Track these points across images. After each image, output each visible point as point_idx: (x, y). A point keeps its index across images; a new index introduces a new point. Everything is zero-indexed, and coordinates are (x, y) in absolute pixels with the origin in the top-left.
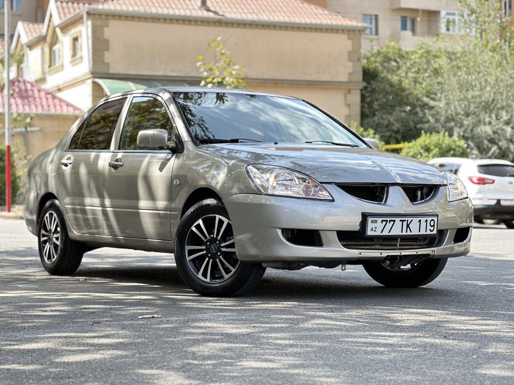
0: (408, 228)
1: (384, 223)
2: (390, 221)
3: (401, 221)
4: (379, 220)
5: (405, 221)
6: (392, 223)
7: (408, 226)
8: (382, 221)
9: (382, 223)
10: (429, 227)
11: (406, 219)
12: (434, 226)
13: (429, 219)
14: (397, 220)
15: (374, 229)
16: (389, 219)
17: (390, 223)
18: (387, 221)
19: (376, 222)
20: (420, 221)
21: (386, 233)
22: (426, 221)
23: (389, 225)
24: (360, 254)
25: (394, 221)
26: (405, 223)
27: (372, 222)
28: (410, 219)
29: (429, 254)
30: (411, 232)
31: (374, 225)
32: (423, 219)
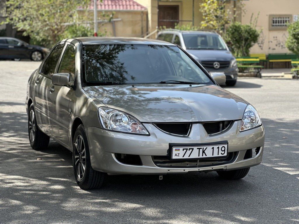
0: (204, 153)
1: (185, 150)
2: (189, 149)
3: (198, 149)
4: (181, 149)
5: (201, 148)
6: (191, 150)
7: (203, 152)
8: (183, 149)
9: (183, 150)
10: (220, 152)
11: (202, 147)
12: (224, 150)
13: (220, 146)
14: (195, 148)
15: (177, 155)
16: (188, 148)
17: (189, 150)
18: (187, 149)
19: (179, 150)
20: (213, 148)
21: (186, 157)
22: (218, 148)
23: (189, 152)
24: (169, 171)
25: (193, 149)
26: (201, 150)
27: (176, 150)
28: (205, 148)
29: (222, 169)
30: (206, 155)
31: (177, 152)
32: (216, 147)
